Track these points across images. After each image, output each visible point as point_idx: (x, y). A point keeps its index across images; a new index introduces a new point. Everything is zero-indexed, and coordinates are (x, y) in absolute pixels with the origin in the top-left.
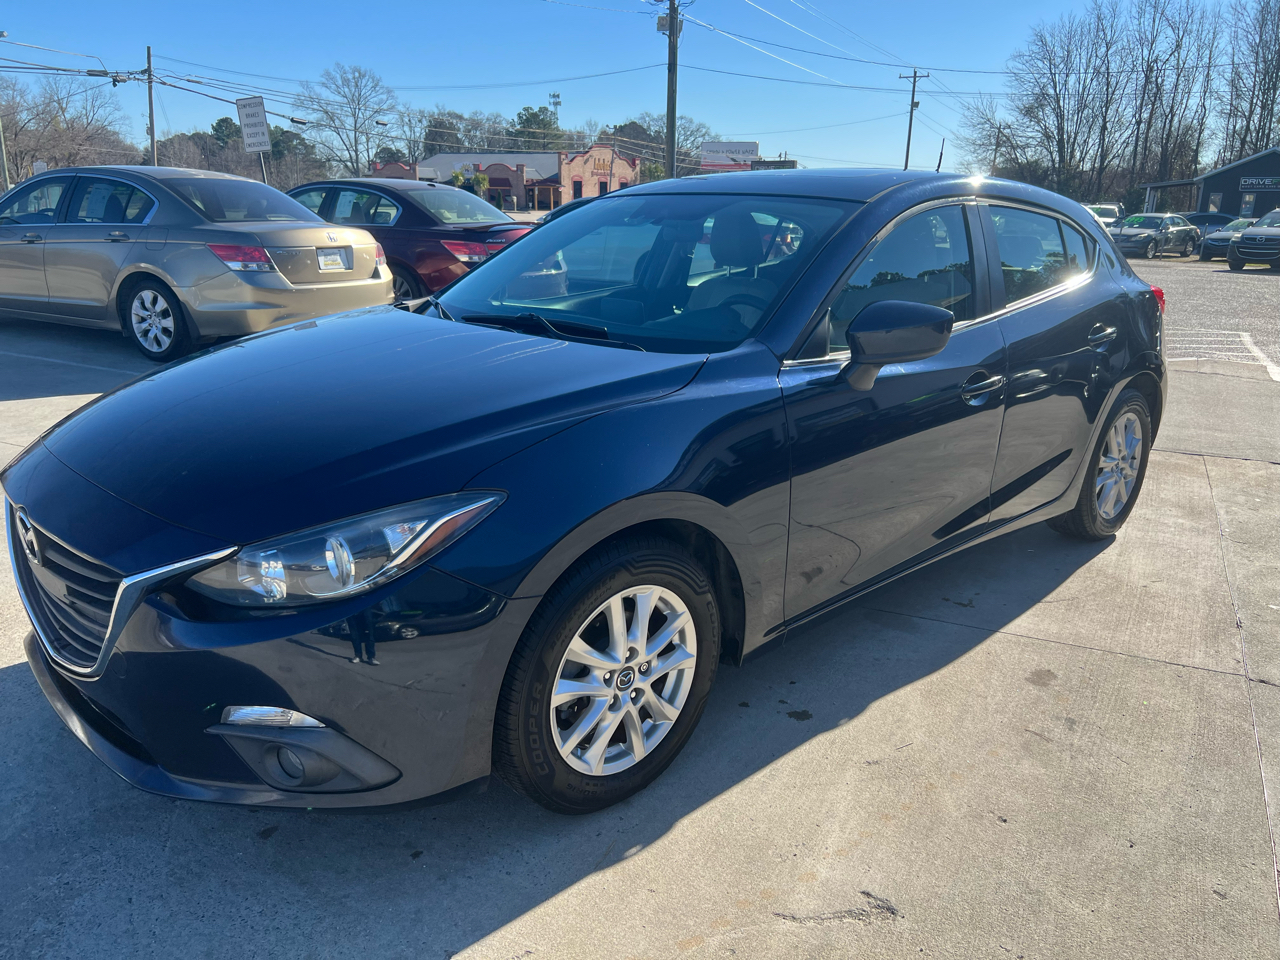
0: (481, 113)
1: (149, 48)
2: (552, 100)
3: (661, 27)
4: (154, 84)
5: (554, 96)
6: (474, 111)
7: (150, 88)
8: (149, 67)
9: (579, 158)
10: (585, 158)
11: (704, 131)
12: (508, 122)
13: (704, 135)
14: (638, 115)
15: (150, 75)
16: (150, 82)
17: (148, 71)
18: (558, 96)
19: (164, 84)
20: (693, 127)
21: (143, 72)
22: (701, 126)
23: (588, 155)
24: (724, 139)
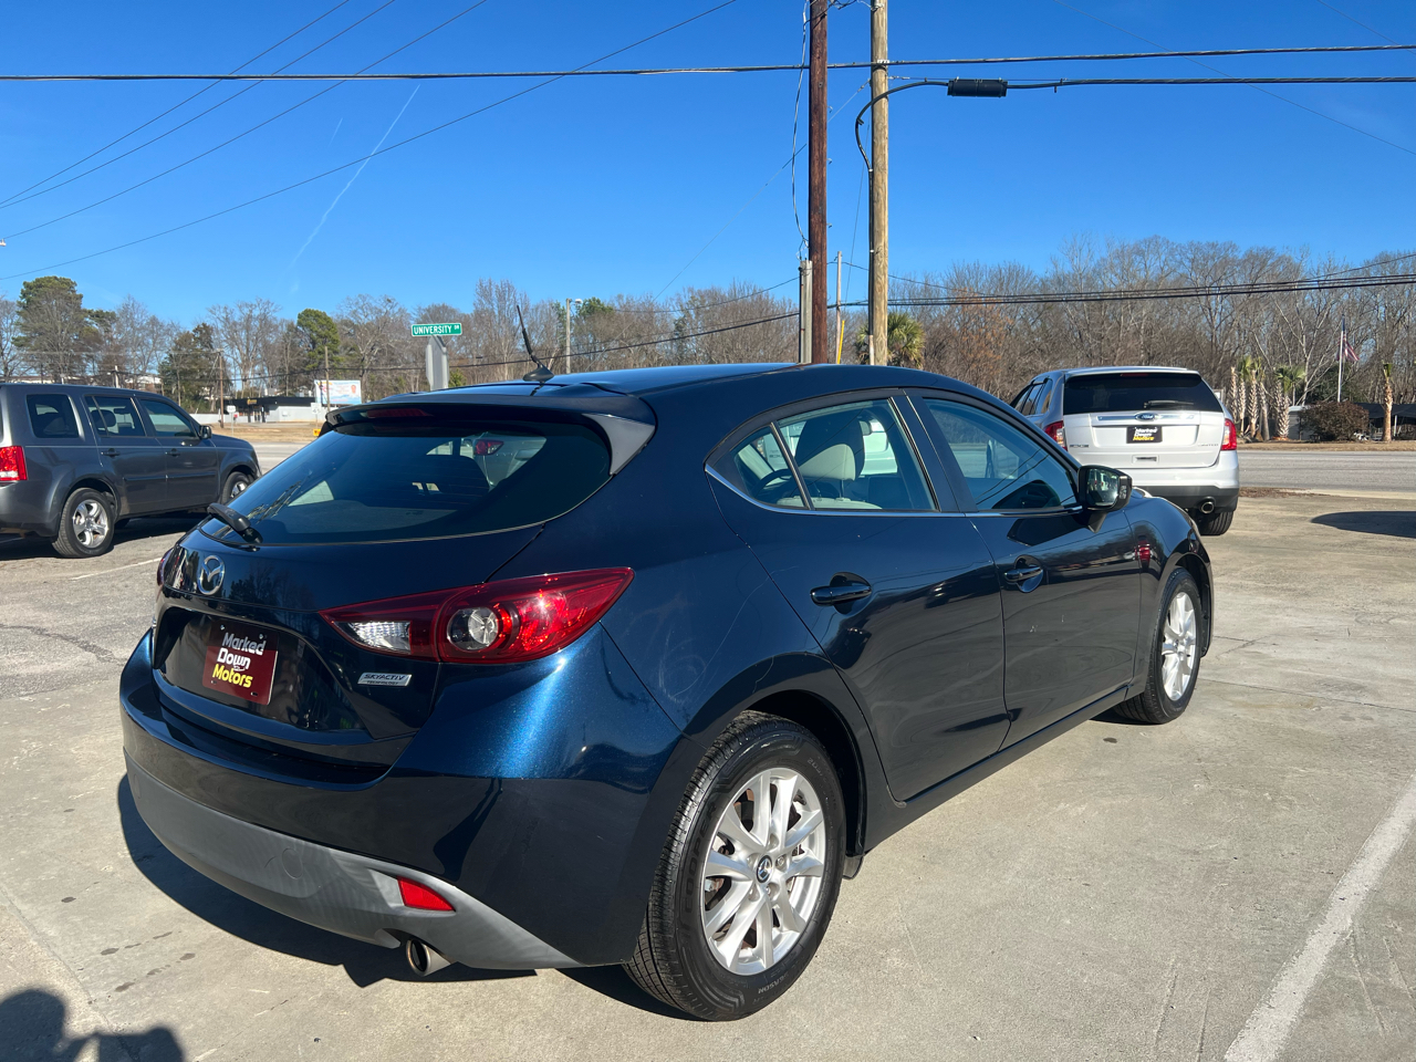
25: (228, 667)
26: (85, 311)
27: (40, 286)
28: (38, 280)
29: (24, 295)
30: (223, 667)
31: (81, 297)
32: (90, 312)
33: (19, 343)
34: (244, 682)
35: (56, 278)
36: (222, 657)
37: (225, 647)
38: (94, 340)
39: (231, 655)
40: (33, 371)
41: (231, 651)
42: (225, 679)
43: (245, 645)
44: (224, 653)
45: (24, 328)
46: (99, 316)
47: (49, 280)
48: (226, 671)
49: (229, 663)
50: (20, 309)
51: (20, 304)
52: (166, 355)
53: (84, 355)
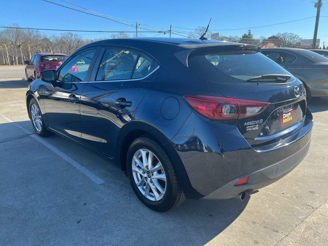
0: (232, 36)
1: (171, 25)
2: (248, 32)
3: (315, 6)
4: (171, 34)
5: (249, 31)
6: (230, 36)
7: (170, 34)
8: (171, 30)
9: (264, 46)
10: (266, 46)
11: (297, 37)
12: (239, 38)
13: (297, 38)
14: (276, 34)
15: (171, 31)
16: (170, 33)
17: (170, 31)
18: (250, 31)
19: (173, 33)
20: (294, 36)
21: (169, 31)
22: (296, 35)
23: (267, 45)
24: (303, 39)
25: (286, 118)
30: (285, 119)
34: (291, 119)
36: (284, 117)
37: (284, 113)
39: (286, 115)
41: (286, 113)
42: (286, 121)
43: (288, 110)
44: (284, 115)
48: (286, 119)
49: (286, 117)
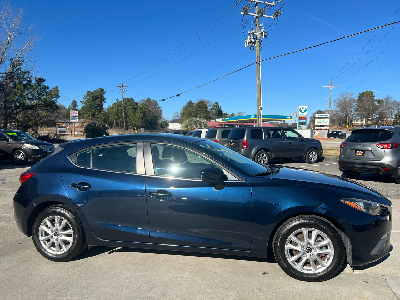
26: (375, 100)
27: (363, 94)
28: (363, 93)
29: (359, 97)
31: (374, 96)
32: (376, 100)
33: (356, 110)
35: (368, 91)
38: (376, 108)
40: (359, 117)
45: (358, 106)
46: (378, 101)
47: (366, 92)
50: (357, 101)
51: (358, 100)
52: (397, 111)
53: (373, 112)
